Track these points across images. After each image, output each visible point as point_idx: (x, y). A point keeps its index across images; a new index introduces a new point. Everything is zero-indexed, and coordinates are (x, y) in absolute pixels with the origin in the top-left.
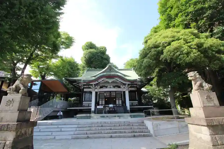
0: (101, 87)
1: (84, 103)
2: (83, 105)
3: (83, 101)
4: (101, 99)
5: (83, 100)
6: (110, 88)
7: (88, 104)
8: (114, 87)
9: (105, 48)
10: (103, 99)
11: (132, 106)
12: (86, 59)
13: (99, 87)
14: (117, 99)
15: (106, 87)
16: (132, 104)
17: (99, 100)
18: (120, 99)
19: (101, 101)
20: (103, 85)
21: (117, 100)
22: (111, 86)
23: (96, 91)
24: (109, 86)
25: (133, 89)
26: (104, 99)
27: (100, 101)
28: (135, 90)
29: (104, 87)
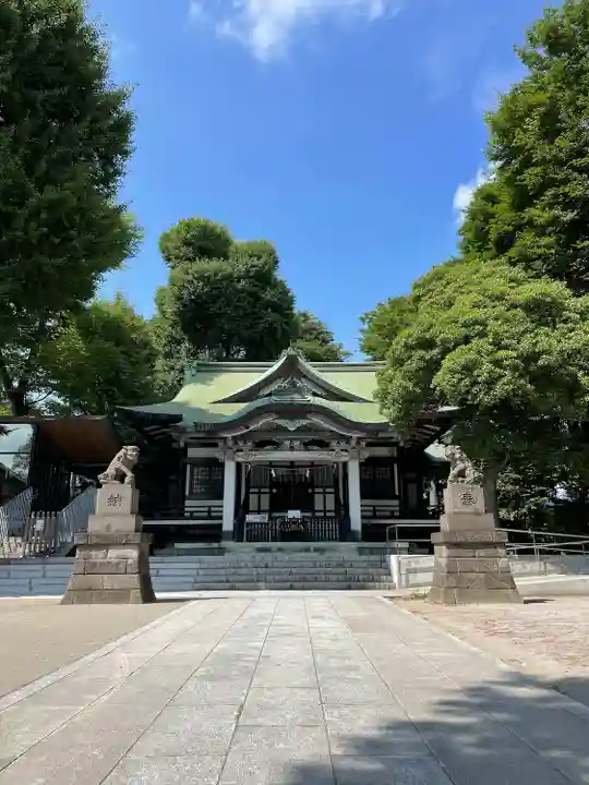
0: (260, 445)
1: (187, 503)
2: (186, 509)
3: (184, 498)
4: (257, 490)
5: (187, 493)
6: (292, 449)
7: (206, 509)
8: (307, 445)
9: (272, 253)
10: (263, 490)
11: (374, 517)
12: (184, 306)
13: (250, 445)
14: (316, 491)
15: (277, 445)
16: (374, 511)
17: (247, 494)
18: (328, 490)
19: (256, 496)
20: (266, 437)
21: (316, 496)
22: (297, 443)
23: (240, 460)
24: (288, 443)
25: (383, 452)
26: (267, 490)
27: (251, 496)
28: (389, 455)
29: (268, 447)
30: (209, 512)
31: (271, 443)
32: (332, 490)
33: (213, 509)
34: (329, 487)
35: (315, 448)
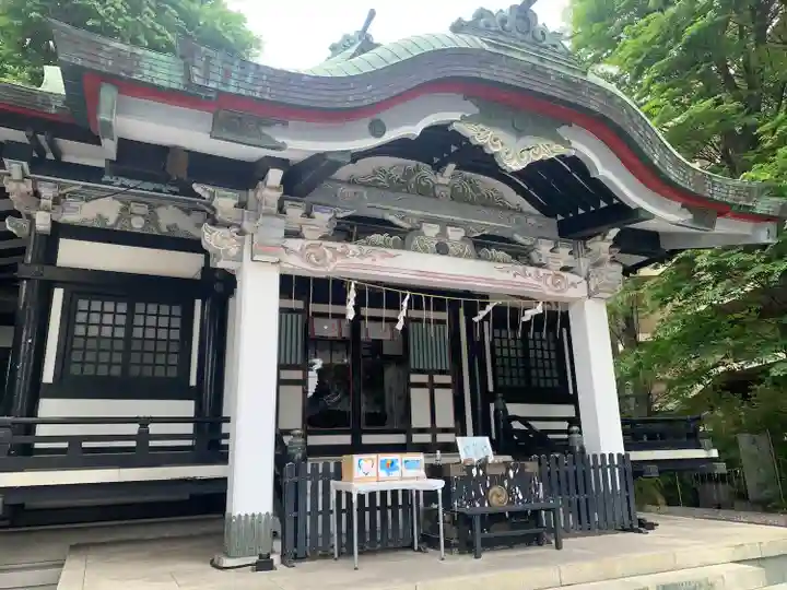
0: (353, 229)
1: (48, 407)
3: (34, 391)
6: (442, 249)
7: (133, 429)
8: (480, 245)
13: (323, 218)
14: (414, 378)
15: (402, 236)
18: (438, 379)
21: (414, 392)
22: (455, 235)
24: (431, 231)
29: (376, 237)
30: (143, 436)
31: (382, 225)
32: (447, 379)
33: (154, 429)
34: (442, 372)
35: (501, 254)
